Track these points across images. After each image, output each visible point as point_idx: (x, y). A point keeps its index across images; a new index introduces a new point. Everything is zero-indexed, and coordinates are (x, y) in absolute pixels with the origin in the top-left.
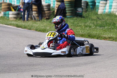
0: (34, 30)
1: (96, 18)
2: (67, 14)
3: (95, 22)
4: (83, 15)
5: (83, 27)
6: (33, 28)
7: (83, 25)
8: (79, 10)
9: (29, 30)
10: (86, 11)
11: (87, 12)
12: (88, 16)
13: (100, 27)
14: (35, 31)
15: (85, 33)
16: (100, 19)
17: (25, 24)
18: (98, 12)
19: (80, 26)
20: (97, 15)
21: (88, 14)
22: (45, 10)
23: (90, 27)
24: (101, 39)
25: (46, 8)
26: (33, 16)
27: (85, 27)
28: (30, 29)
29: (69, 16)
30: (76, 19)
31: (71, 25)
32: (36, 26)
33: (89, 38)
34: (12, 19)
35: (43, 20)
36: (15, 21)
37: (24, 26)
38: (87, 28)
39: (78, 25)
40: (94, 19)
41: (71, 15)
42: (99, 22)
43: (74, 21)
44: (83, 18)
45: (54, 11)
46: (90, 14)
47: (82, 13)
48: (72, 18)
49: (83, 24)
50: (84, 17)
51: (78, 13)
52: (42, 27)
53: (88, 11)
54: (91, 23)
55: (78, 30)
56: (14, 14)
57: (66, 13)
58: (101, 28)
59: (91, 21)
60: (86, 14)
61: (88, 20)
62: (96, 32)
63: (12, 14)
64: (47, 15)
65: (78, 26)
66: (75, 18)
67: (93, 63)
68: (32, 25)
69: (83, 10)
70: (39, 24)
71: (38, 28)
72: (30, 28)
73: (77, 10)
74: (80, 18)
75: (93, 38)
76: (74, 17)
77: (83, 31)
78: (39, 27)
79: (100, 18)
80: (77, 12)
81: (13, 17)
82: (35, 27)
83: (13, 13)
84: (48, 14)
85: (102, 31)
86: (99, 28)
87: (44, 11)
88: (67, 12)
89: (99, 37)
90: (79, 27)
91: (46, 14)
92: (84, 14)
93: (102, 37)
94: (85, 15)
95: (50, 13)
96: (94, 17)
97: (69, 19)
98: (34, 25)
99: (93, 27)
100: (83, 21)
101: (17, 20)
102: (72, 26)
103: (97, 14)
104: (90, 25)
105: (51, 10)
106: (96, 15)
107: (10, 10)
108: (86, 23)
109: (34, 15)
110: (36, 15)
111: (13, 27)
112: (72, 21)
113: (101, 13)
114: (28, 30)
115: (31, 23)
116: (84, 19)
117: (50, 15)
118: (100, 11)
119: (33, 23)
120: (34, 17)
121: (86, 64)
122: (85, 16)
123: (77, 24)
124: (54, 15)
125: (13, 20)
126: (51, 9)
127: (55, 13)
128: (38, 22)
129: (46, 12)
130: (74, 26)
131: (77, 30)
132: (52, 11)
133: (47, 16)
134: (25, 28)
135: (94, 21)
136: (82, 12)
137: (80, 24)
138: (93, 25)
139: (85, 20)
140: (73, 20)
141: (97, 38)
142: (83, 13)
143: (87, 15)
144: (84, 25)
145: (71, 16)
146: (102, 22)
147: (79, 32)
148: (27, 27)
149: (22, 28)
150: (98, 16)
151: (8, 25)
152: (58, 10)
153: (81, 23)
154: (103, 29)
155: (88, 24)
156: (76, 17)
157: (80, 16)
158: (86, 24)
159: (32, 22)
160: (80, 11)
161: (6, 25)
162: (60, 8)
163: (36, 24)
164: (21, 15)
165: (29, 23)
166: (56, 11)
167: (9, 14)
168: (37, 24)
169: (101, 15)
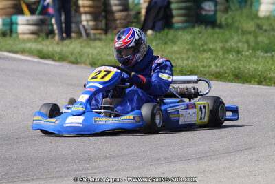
0: (85, 64)
1: (253, 28)
2: (175, 19)
3: (251, 39)
4: (218, 21)
5: (220, 53)
6: (84, 58)
7: (218, 48)
8: (207, 8)
9: (74, 66)
10: (226, 10)
11: (230, 13)
12: (233, 22)
13: (267, 52)
14: (90, 67)
15: (225, 68)
16: (266, 31)
17: (62, 50)
18: (258, 11)
19: (211, 50)
20: (256, 20)
21: (233, 18)
22: (115, 8)
23: (238, 52)
24: (269, 85)
25: (116, 5)
26: (84, 27)
27: (223, 54)
28: (75, 62)
29: (180, 25)
30: (200, 33)
31: (187, 47)
32: (92, 54)
33: (235, 82)
34: (26, 36)
35: (110, 36)
36: (36, 41)
37: (60, 54)
38: (231, 56)
39: (205, 47)
40: (249, 30)
41: (186, 21)
42: (263, 39)
43: (195, 38)
44: (217, 30)
45: (139, 13)
46: (237, 18)
47: (215, 14)
48: (189, 29)
49: (218, 46)
50: (220, 26)
51: (206, 15)
52: (109, 55)
53: (232, 10)
54: (239, 41)
55: (205, 61)
56: (31, 22)
57: (171, 16)
58: (269, 54)
59: (240, 36)
60: (226, 19)
61: (233, 34)
62: (255, 66)
63: (25, 22)
64: (120, 23)
65: (204, 50)
66: (197, 29)
67: (250, 148)
68: (81, 51)
69: (218, 7)
70: (98, 49)
71: (99, 59)
72: (76, 58)
73: (202, 9)
74: (210, 30)
75: (247, 82)
76: (194, 27)
77: (219, 64)
78: (99, 57)
79: (265, 27)
80: (201, 14)
81: (29, 30)
82: (90, 56)
83: (28, 21)
84: (123, 21)
85: (271, 62)
86: (262, 54)
87: (112, 13)
88: (174, 12)
89: (265, 80)
90: (209, 53)
91: (118, 22)
92: (222, 18)
93: (271, 79)
94: (223, 20)
95: (127, 16)
96: (250, 26)
97: (180, 33)
98: (87, 50)
99: (247, 53)
100: (218, 38)
101: (40, 39)
102: (188, 50)
103: (256, 17)
104: (238, 47)
105: (132, 10)
106: (253, 19)
107: (21, 13)
108: (227, 41)
109: (85, 23)
110: (91, 23)
111: (29, 58)
112: (188, 37)
113: (268, 14)
114: (70, 65)
115: (79, 45)
116: (222, 31)
117: (129, 22)
118: (264, 9)
119: (82, 47)
120: (85, 30)
121: (230, 152)
122: (224, 23)
123: (202, 45)
124: (138, 22)
125: (29, 40)
126: (131, 6)
127: (143, 18)
128: (98, 44)
129: (118, 15)
130: (194, 50)
131: (203, 61)
132: (133, 13)
133: (119, 25)
134: (62, 58)
135: (248, 36)
136: (216, 11)
137: (211, 46)
138: (246, 46)
139: (223, 33)
140: (192, 35)
141: (260, 83)
142: (219, 15)
143: (230, 21)
144: (222, 48)
145: (185, 25)
146: (270, 39)
147: (210, 66)
148: (67, 57)
149: (54, 60)
150: (259, 22)
151: (16, 52)
152: (149, 9)
153: (214, 43)
154: (273, 56)
155: (232, 43)
156: (199, 26)
157: (211, 22)
158: (228, 46)
159: (81, 43)
160: (209, 11)
161: (10, 52)
162: (156, 3)
163: (90, 47)
164: (49, 25)
165: (72, 46)
166: (143, 12)
167: (17, 24)
168: (95, 48)
169: (268, 18)
